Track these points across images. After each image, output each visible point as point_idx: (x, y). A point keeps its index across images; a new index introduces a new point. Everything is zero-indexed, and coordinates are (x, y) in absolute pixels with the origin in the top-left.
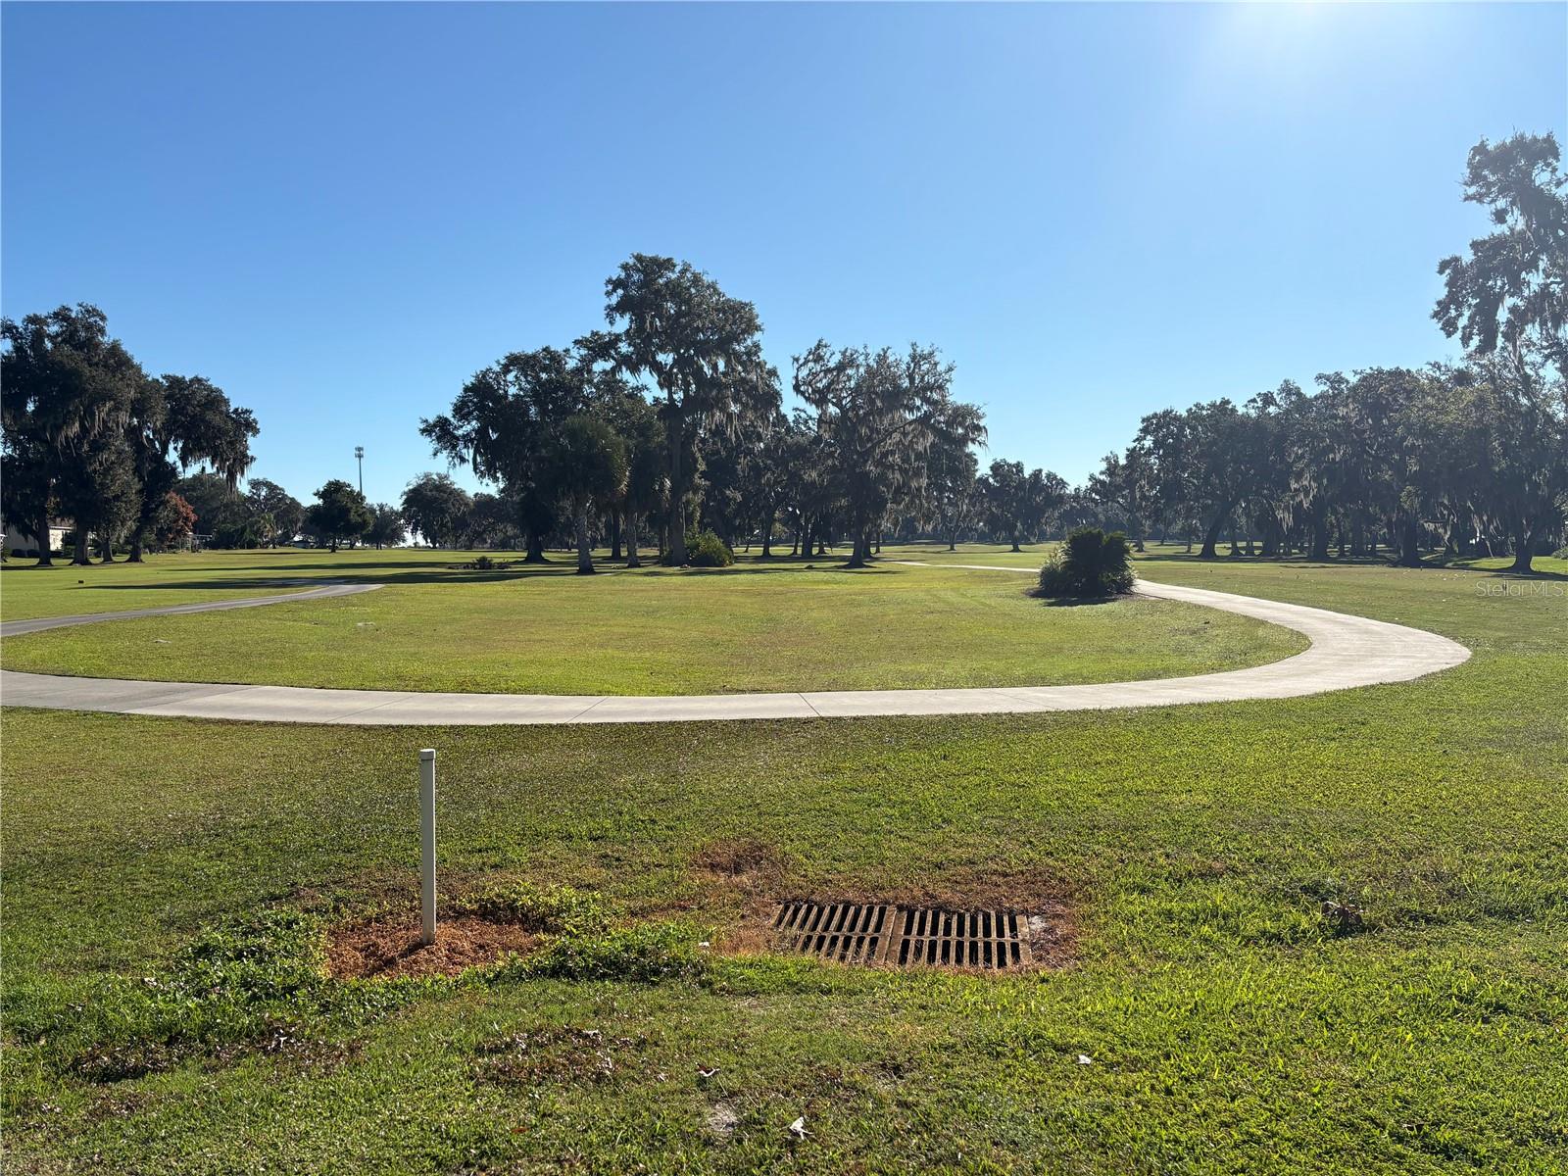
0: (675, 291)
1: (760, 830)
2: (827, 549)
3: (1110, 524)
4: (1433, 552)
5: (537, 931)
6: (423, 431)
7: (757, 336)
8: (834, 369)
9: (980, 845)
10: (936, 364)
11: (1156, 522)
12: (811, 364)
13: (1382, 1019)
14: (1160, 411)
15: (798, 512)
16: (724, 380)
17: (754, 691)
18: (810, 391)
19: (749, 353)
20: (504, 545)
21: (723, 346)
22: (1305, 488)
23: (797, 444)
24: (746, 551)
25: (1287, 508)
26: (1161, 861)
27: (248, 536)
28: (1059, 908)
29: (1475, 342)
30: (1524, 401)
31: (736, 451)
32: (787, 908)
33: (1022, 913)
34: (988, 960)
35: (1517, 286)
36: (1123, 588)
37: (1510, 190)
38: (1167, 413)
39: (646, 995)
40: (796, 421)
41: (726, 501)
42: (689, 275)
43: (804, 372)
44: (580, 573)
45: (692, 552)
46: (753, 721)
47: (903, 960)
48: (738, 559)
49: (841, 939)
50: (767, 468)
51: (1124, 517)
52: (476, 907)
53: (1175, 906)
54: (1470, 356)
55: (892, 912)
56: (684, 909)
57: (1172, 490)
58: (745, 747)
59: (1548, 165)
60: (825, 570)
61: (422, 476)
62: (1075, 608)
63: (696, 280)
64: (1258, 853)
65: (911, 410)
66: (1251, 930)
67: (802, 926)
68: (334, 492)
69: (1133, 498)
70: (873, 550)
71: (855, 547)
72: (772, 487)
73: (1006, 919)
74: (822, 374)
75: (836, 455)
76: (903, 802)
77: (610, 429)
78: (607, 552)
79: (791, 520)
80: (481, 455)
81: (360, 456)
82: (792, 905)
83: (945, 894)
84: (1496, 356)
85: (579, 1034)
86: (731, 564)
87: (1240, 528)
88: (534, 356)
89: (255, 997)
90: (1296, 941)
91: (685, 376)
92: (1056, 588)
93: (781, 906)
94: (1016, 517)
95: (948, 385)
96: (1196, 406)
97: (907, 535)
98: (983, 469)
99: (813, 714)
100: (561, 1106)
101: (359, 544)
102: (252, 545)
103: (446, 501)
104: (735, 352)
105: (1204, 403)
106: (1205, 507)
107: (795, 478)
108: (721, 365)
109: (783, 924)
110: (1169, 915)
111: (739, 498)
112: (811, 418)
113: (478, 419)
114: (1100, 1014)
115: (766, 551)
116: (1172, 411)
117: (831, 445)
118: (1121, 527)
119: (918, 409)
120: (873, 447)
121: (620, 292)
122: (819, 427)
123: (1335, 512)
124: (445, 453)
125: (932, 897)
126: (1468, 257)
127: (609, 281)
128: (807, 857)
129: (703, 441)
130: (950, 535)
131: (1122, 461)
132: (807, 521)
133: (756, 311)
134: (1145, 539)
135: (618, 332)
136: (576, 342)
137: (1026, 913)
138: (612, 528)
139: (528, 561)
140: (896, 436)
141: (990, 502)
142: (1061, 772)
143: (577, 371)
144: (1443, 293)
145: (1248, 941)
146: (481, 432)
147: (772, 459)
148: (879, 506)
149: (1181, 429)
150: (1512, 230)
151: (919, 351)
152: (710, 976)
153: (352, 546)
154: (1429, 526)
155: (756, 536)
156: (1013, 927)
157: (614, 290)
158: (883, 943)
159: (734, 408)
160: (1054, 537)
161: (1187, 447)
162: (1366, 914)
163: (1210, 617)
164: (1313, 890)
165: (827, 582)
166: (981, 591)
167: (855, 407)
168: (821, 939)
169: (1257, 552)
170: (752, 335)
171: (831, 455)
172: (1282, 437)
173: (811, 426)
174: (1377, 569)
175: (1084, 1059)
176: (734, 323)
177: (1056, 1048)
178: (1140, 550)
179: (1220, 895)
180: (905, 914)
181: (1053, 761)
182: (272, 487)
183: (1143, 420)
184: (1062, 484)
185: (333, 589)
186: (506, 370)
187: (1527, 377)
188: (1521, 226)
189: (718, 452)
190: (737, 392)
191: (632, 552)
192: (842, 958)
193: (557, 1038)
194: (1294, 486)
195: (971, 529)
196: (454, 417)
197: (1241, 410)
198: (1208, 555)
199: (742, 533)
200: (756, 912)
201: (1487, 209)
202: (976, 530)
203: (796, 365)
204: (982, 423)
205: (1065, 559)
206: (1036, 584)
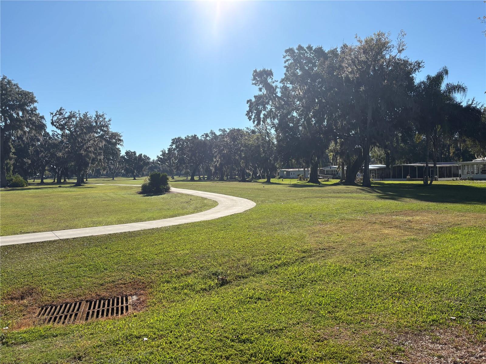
1: (32, 283)
2: (67, 180)
3: (164, 171)
4: (249, 178)
7: (35, 105)
8: (67, 118)
9: (116, 276)
10: (105, 118)
11: (177, 170)
12: (58, 116)
13: (231, 308)
14: (177, 137)
15: (55, 167)
16: (22, 119)
17: (34, 232)
18: (58, 125)
19: (32, 110)
21: (22, 107)
22: (217, 161)
23: (54, 143)
24: (34, 181)
25: (213, 166)
26: (174, 272)
28: (142, 292)
29: (256, 122)
30: (267, 138)
31: (27, 145)
32: (42, 309)
33: (130, 295)
34: (117, 313)
35: (265, 108)
36: (167, 190)
37: (262, 83)
38: (179, 138)
40: (53, 135)
41: (24, 163)
42: (6, 80)
43: (55, 118)
45: (10, 182)
46: (32, 243)
47: (87, 319)
48: (30, 184)
49: (64, 316)
50: (42, 151)
51: (168, 169)
53: (177, 285)
54: (255, 126)
55: (84, 303)
57: (181, 161)
58: (28, 253)
59: (271, 77)
60: (66, 187)
62: (152, 197)
63: (9, 82)
64: (201, 266)
65: (97, 133)
66: (198, 289)
67: (48, 315)
69: (170, 163)
70: (85, 180)
71: (77, 179)
72: (44, 158)
73: (124, 298)
74: (62, 119)
75: (69, 147)
76: (90, 265)
79: (52, 170)
82: (44, 308)
83: (104, 294)
84: (261, 126)
86: (27, 186)
87: (201, 172)
90: (210, 290)
92: (146, 191)
93: (40, 309)
94: (134, 169)
95: (109, 126)
96: (187, 136)
97: (97, 175)
98: (123, 153)
99: (57, 239)
104: (26, 109)
105: (190, 136)
106: (191, 166)
107: (53, 155)
108: (21, 114)
109: (40, 315)
110: (175, 288)
111: (30, 162)
112: (59, 134)
114: (152, 323)
115: (42, 181)
116: (180, 137)
117: (67, 144)
118: (167, 171)
119: (99, 133)
120: (83, 145)
122: (62, 137)
123: (225, 167)
125: (99, 295)
126: (253, 100)
128: (51, 290)
129: (14, 141)
130: (112, 175)
131: (167, 152)
132: (59, 170)
133: (35, 95)
134: (175, 175)
137: (131, 295)
140: (92, 142)
141: (125, 164)
142: (144, 249)
144: (248, 109)
145: (197, 292)
147: (43, 148)
148: (86, 165)
149: (183, 143)
150: (263, 93)
151: (98, 114)
152: (7, 340)
154: (248, 171)
155: (38, 176)
156: (127, 301)
158: (80, 315)
159: (27, 129)
160: (147, 175)
161: (185, 148)
163: (192, 198)
164: (215, 274)
165: (66, 192)
166: (122, 193)
167: (75, 131)
168: (56, 318)
169: (206, 179)
170: (33, 104)
171: (67, 147)
172: (211, 146)
173: (59, 137)
174: (236, 183)
175: (145, 339)
176: (26, 99)
177: (137, 337)
178: (173, 179)
179: (190, 280)
180: (89, 303)
181: (142, 245)
183: (172, 140)
184: (149, 158)
187: (268, 132)
188: (265, 93)
189: (20, 145)
190: (28, 123)
192: (63, 323)
194: (214, 160)
195: (119, 173)
197: (200, 138)
198: (192, 180)
199: (32, 175)
200: (29, 312)
201: (257, 88)
202: (121, 173)
203: (52, 116)
204: (121, 138)
205: (149, 182)
206: (140, 190)
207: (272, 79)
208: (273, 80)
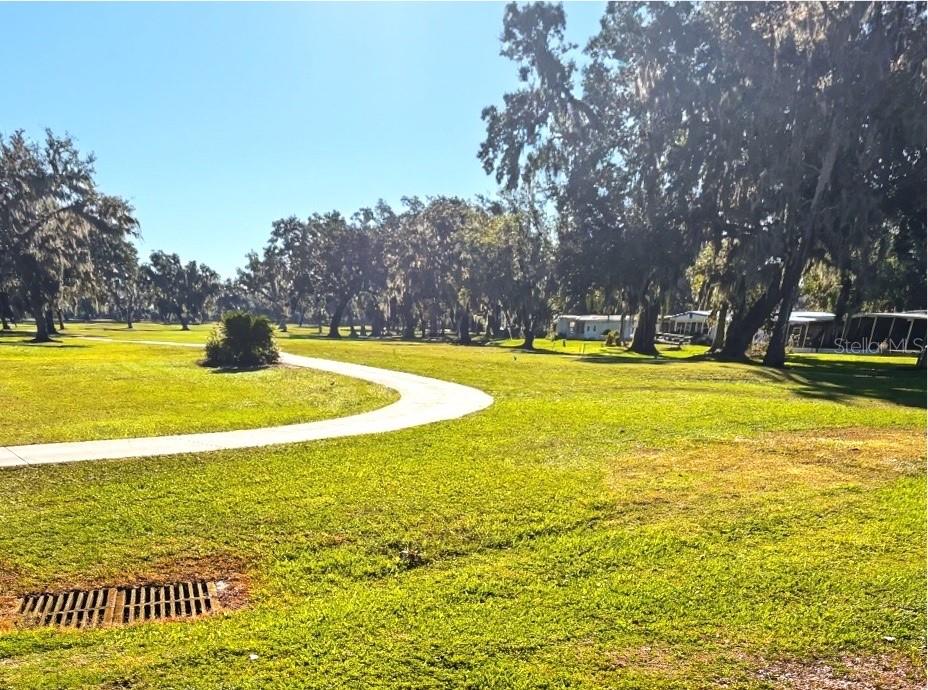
3: (259, 310)
4: (478, 334)
10: (75, 153)
14: (286, 218)
22: (397, 286)
25: (386, 301)
28: (236, 574)
29: (505, 179)
30: (533, 230)
32: (27, 600)
33: (211, 580)
34: (188, 610)
35: (532, 136)
36: (272, 359)
37: (532, 50)
38: (292, 220)
47: (125, 620)
49: (75, 614)
54: (502, 192)
55: (113, 591)
62: (237, 375)
64: (363, 528)
65: (61, 197)
67: (42, 611)
69: (274, 290)
73: (199, 586)
83: (153, 576)
84: (517, 193)
87: (356, 315)
90: (384, 575)
92: (218, 358)
93: (22, 599)
95: (92, 175)
96: (315, 215)
97: (87, 314)
98: (144, 259)
99: (22, 463)
105: (322, 215)
106: (329, 299)
109: (26, 610)
110: (309, 570)
114: (264, 631)
116: (295, 218)
118: (266, 312)
119: (69, 196)
120: (32, 231)
125: (144, 578)
126: (502, 108)
128: (36, 565)
130: (126, 315)
131: (262, 259)
134: (288, 322)
137: (214, 580)
140: (52, 222)
141: (155, 288)
144: (484, 137)
145: (357, 578)
148: (52, 287)
149: (305, 235)
150: (532, 88)
151: (54, 137)
154: (476, 317)
156: (205, 589)
158: (109, 612)
160: (217, 319)
161: (311, 250)
162: (424, 555)
163: (335, 380)
164: (395, 545)
165: (16, 355)
166: (159, 361)
168: (59, 616)
169: (368, 334)
172: (380, 246)
175: (253, 657)
178: (284, 331)
180: (124, 592)
183: (274, 224)
187: (535, 212)
188: (538, 84)
192: (78, 625)
194: (390, 285)
195: (144, 311)
197: (349, 222)
198: (334, 335)
202: (148, 311)
204: (133, 215)
205: (223, 336)
206: (203, 356)
207: (562, 38)
208: (566, 42)
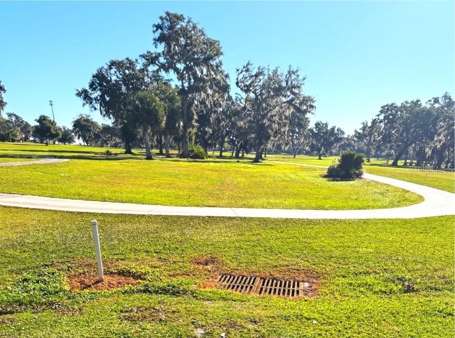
0: (184, 32)
1: (215, 253)
2: (245, 154)
5: (138, 279)
6: (77, 94)
7: (221, 58)
9: (291, 261)
10: (298, 76)
11: (377, 151)
12: (244, 73)
16: (206, 78)
17: (214, 206)
19: (217, 66)
20: (116, 146)
21: (207, 61)
23: (236, 109)
24: (213, 154)
25: (430, 148)
27: (10, 136)
31: (210, 111)
32: (222, 277)
33: (302, 281)
34: (288, 294)
36: (359, 176)
39: (175, 299)
40: (236, 100)
41: (206, 132)
43: (241, 77)
44: (146, 159)
46: (214, 217)
47: (260, 293)
48: (210, 157)
50: (223, 120)
52: (116, 271)
55: (258, 279)
56: (188, 275)
58: (210, 226)
60: (244, 163)
61: (79, 115)
62: (339, 182)
65: (285, 97)
67: (227, 282)
68: (42, 120)
70: (263, 156)
71: (256, 154)
72: (225, 128)
74: (248, 78)
75: (252, 115)
77: (157, 99)
78: (158, 151)
79: (232, 142)
80: (103, 107)
81: (52, 105)
82: (224, 275)
85: (154, 308)
86: (207, 158)
87: (410, 155)
88: (122, 62)
89: (45, 294)
90: (390, 293)
91: (189, 75)
92: (333, 174)
95: (302, 86)
97: (278, 150)
99: (235, 216)
100: (149, 326)
101: (57, 143)
102: (13, 141)
103: (90, 126)
104: (212, 66)
105: (409, 101)
106: (398, 146)
107: (234, 125)
108: (205, 71)
109: (221, 281)
110: (351, 284)
111: (210, 131)
112: (242, 98)
113: (100, 90)
115: (221, 154)
116: (394, 104)
117: (250, 111)
119: (288, 96)
120: (268, 113)
121: (159, 31)
122: (246, 102)
124: (88, 105)
127: (154, 25)
128: (230, 262)
129: (197, 106)
131: (369, 125)
134: (371, 157)
135: (159, 52)
136: (141, 56)
138: (159, 141)
139: (126, 153)
140: (277, 108)
143: (142, 70)
145: (375, 293)
146: (102, 97)
147: (225, 115)
148: (268, 138)
149: (397, 112)
152: (196, 295)
153: (54, 143)
155: (217, 148)
156: (298, 285)
157: (157, 30)
159: (210, 92)
160: (336, 155)
161: (397, 120)
162: (416, 287)
163: (390, 189)
164: (401, 279)
166: (303, 175)
167: (261, 94)
168: (234, 286)
169: (414, 164)
171: (250, 115)
172: (437, 118)
176: (211, 50)
178: (369, 161)
180: (263, 280)
182: (17, 117)
184: (343, 133)
185: (49, 160)
186: (110, 68)
189: (203, 111)
191: (167, 152)
192: (240, 291)
193: (146, 309)
195: (303, 150)
196: (90, 88)
198: (395, 165)
199: (211, 146)
200: (212, 277)
203: (237, 73)
204: (314, 104)
205: (339, 163)
206: (325, 172)
